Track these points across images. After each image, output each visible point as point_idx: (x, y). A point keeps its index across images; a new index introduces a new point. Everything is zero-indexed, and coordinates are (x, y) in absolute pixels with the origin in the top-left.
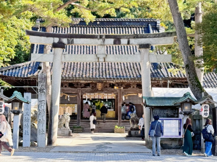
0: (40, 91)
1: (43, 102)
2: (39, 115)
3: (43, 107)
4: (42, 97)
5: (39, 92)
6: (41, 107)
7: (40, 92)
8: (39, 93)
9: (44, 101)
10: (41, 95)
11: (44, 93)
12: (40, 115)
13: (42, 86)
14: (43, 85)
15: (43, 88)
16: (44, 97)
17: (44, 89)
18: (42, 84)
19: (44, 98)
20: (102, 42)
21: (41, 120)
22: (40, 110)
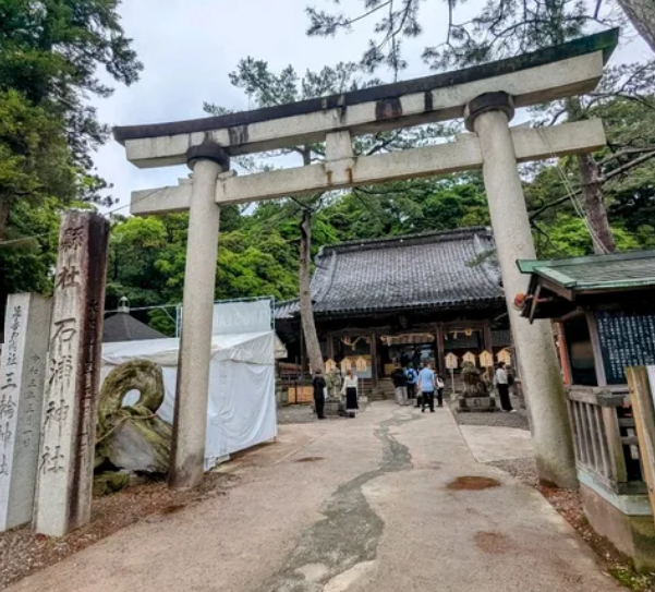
0: (62, 280)
1: (70, 325)
2: (51, 382)
3: (70, 347)
4: (68, 304)
5: (58, 285)
6: (60, 349)
7: (64, 286)
8: (60, 287)
9: (72, 320)
10: (65, 295)
11: (74, 289)
12: (54, 382)
13: (69, 261)
14: (75, 255)
15: (73, 267)
16: (74, 303)
17: (77, 273)
18: (71, 251)
19: (74, 310)
20: (338, 120)
21: (57, 405)
22: (54, 362)
